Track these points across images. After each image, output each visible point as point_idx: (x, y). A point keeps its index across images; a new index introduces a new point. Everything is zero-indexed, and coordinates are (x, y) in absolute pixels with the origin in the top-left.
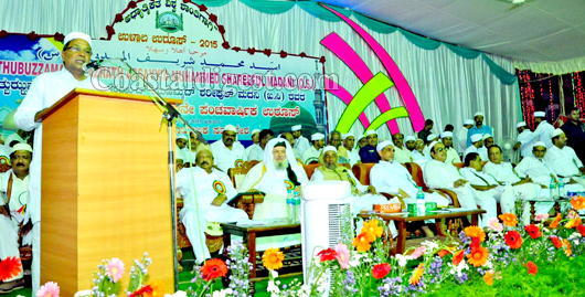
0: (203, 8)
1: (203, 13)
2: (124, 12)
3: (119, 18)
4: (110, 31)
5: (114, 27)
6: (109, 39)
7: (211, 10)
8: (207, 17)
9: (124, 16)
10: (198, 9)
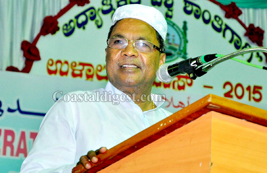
0: (232, 11)
1: (232, 23)
2: (63, 12)
3: (50, 26)
4: (31, 52)
5: (39, 45)
6: (27, 69)
7: (249, 16)
8: (241, 31)
9: (62, 21)
10: (221, 13)
